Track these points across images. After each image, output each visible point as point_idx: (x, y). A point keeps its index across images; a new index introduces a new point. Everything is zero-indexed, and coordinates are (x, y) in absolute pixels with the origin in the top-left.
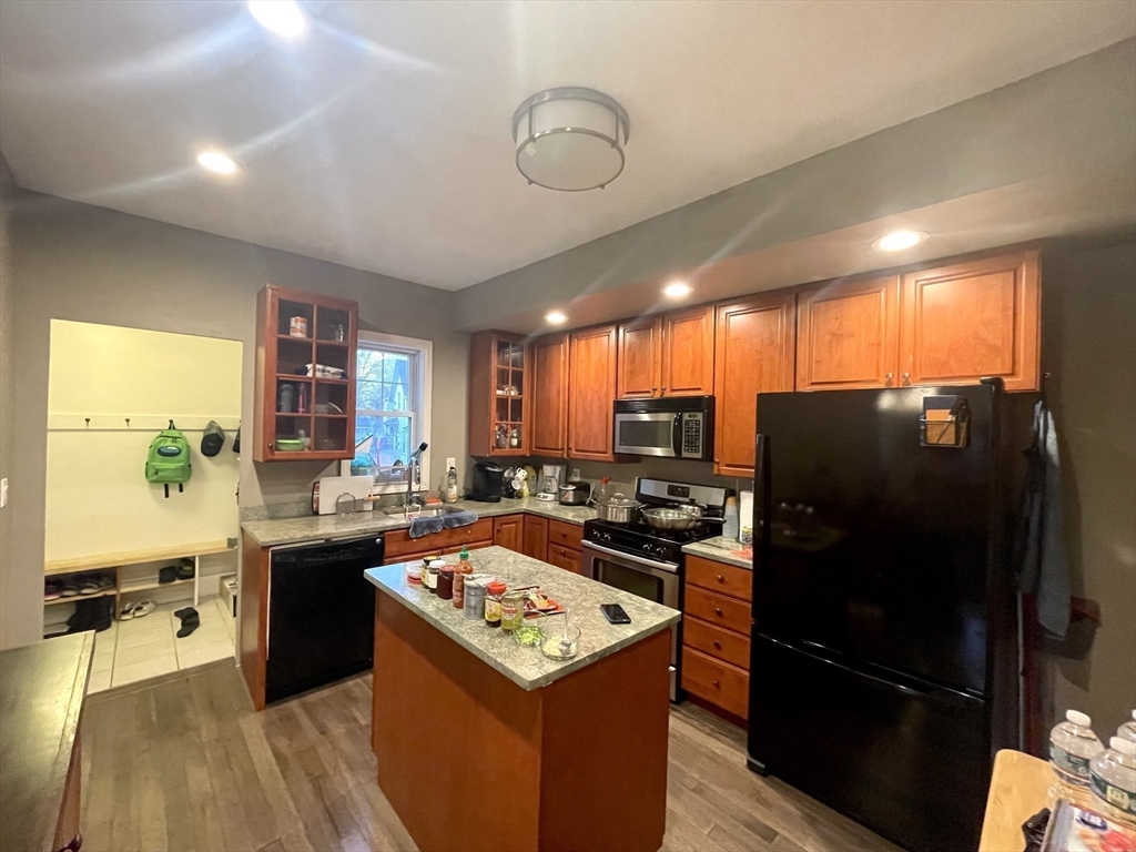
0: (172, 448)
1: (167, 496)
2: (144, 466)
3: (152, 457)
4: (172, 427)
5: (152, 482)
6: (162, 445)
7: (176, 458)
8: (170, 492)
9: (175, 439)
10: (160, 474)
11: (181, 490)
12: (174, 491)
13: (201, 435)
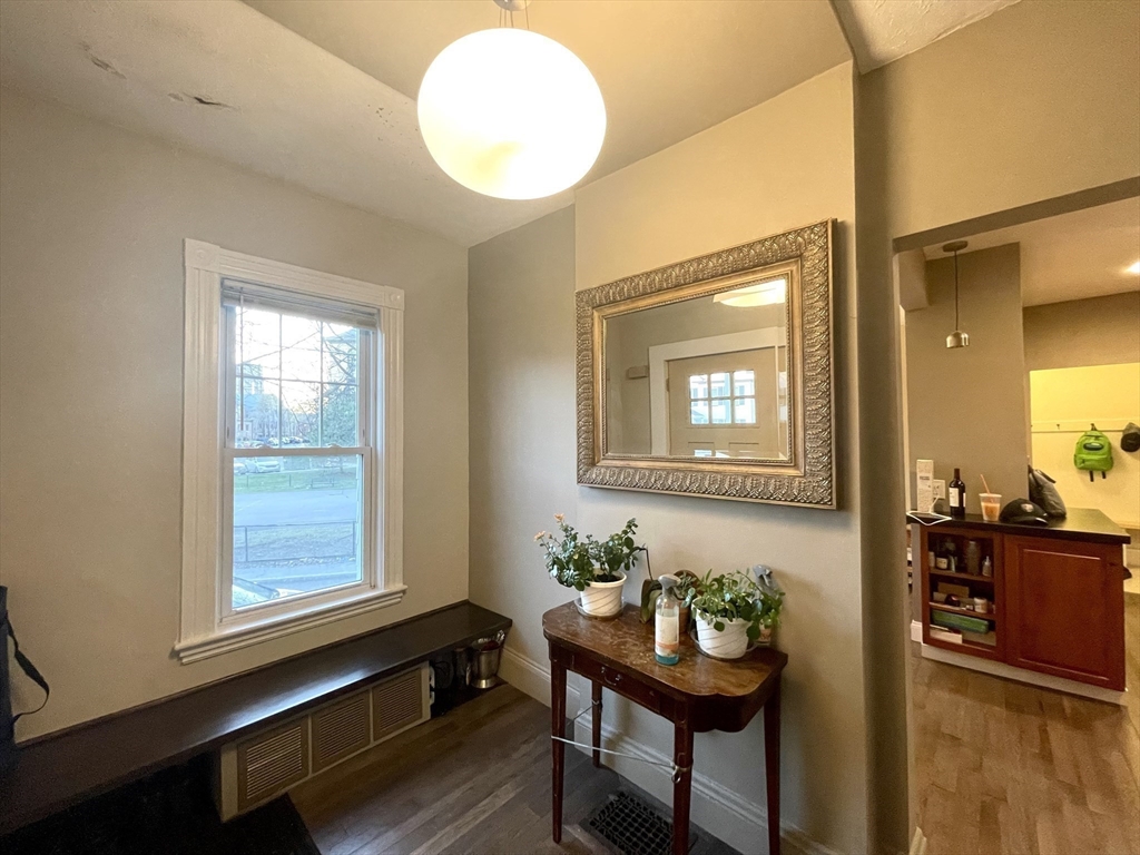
0: (1096, 444)
1: (1092, 480)
2: (1073, 457)
3: (1079, 451)
4: (1094, 429)
5: (1081, 468)
6: (1087, 442)
7: (1101, 452)
8: (1095, 477)
9: (1097, 437)
10: (1087, 463)
11: (1104, 477)
12: (1098, 477)
13: (1120, 435)
